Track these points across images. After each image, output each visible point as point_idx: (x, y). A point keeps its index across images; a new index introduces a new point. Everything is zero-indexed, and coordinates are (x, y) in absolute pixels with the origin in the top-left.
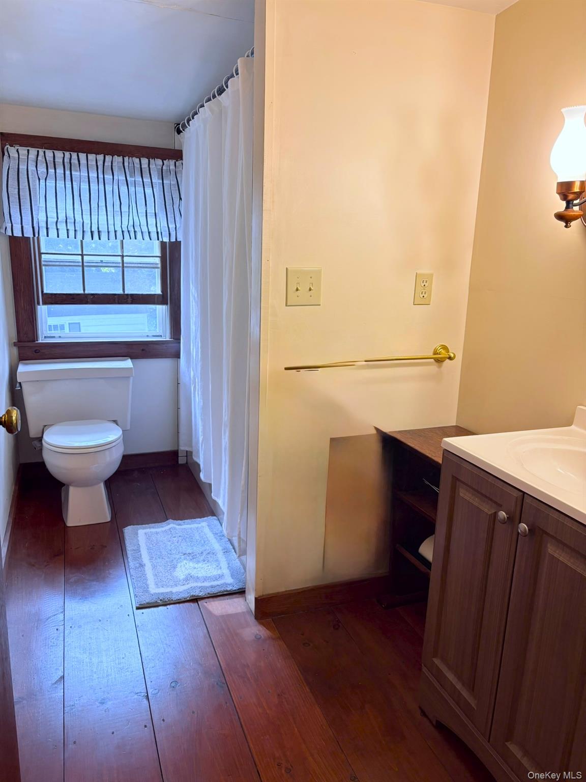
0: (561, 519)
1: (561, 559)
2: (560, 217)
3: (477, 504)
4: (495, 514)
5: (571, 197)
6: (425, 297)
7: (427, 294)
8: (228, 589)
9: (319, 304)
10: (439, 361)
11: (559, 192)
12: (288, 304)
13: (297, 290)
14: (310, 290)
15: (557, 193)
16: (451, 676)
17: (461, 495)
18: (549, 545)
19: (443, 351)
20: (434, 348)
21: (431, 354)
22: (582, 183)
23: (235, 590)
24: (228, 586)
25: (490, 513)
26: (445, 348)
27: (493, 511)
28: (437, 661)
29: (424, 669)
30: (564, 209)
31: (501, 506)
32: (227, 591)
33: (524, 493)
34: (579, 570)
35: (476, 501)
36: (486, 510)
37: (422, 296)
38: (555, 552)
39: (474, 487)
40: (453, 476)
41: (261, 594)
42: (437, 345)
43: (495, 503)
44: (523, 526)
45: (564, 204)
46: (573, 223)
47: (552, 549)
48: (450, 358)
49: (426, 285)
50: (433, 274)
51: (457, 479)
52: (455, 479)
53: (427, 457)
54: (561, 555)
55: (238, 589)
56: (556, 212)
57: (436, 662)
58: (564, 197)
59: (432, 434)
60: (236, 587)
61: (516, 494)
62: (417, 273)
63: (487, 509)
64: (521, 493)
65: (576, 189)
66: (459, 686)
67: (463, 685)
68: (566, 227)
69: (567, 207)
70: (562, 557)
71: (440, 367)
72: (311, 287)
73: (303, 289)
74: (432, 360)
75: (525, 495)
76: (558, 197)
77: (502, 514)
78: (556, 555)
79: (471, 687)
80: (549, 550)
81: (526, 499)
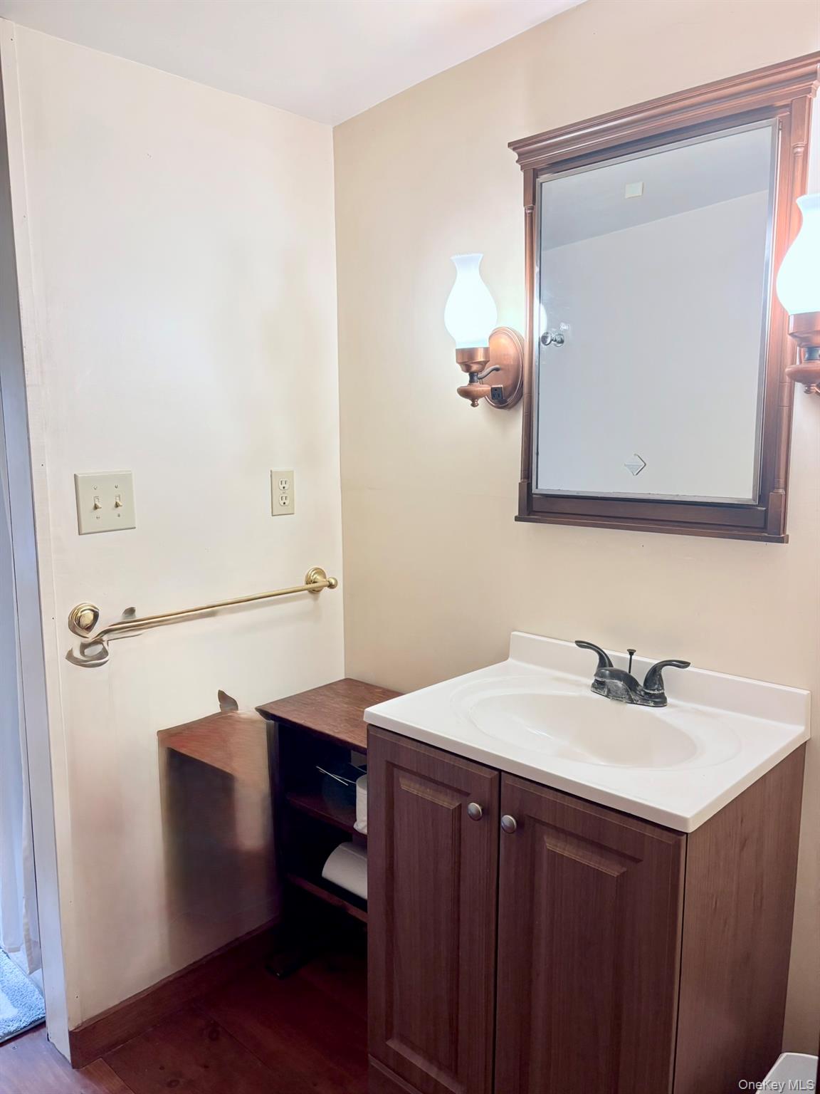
0: (559, 798)
1: (566, 854)
2: (465, 393)
3: (429, 798)
4: (460, 809)
5: (475, 367)
6: (286, 504)
7: (288, 498)
8: (12, 1029)
9: (133, 526)
10: (314, 592)
11: (460, 361)
12: (83, 532)
13: (96, 507)
14: (117, 505)
15: (457, 362)
16: (419, 1062)
17: (404, 787)
18: (545, 838)
19: (318, 577)
20: (306, 574)
21: (302, 584)
22: (486, 350)
23: (25, 1027)
24: (11, 1024)
25: (452, 807)
26: (320, 572)
27: (457, 804)
28: (393, 1044)
29: (373, 1062)
30: (468, 382)
31: (467, 794)
32: (10, 1033)
33: (500, 771)
34: (592, 865)
35: (428, 794)
36: (445, 805)
37: (282, 503)
38: (556, 846)
39: (423, 773)
40: (388, 762)
41: (80, 1022)
42: (308, 569)
43: (459, 791)
44: (508, 819)
45: (467, 376)
46: (481, 401)
47: (551, 844)
48: (331, 586)
49: (287, 486)
50: (293, 472)
51: (394, 765)
52: (391, 766)
53: (328, 736)
54: (564, 849)
55: (31, 1023)
56: (459, 386)
57: (392, 1046)
58: (467, 368)
59: (321, 697)
60: (25, 1022)
61: (487, 774)
62: (271, 471)
63: (447, 802)
64: (496, 773)
65: (480, 358)
66: (433, 1072)
67: (440, 1068)
68: (473, 405)
69: (472, 381)
70: (568, 851)
71: (316, 599)
72: (118, 501)
73: (106, 504)
74: (306, 592)
75: (503, 773)
76: (459, 367)
77: (474, 807)
78: (558, 850)
79: (453, 1069)
80: (547, 844)
81: (506, 780)
